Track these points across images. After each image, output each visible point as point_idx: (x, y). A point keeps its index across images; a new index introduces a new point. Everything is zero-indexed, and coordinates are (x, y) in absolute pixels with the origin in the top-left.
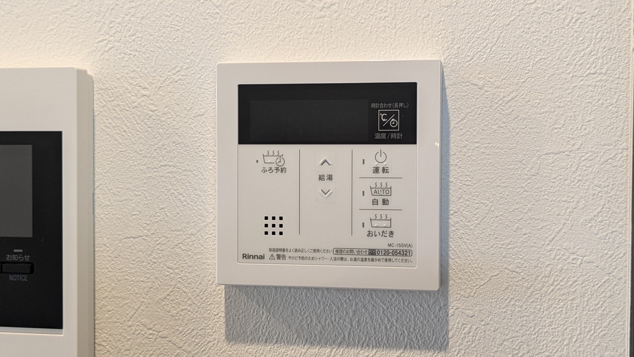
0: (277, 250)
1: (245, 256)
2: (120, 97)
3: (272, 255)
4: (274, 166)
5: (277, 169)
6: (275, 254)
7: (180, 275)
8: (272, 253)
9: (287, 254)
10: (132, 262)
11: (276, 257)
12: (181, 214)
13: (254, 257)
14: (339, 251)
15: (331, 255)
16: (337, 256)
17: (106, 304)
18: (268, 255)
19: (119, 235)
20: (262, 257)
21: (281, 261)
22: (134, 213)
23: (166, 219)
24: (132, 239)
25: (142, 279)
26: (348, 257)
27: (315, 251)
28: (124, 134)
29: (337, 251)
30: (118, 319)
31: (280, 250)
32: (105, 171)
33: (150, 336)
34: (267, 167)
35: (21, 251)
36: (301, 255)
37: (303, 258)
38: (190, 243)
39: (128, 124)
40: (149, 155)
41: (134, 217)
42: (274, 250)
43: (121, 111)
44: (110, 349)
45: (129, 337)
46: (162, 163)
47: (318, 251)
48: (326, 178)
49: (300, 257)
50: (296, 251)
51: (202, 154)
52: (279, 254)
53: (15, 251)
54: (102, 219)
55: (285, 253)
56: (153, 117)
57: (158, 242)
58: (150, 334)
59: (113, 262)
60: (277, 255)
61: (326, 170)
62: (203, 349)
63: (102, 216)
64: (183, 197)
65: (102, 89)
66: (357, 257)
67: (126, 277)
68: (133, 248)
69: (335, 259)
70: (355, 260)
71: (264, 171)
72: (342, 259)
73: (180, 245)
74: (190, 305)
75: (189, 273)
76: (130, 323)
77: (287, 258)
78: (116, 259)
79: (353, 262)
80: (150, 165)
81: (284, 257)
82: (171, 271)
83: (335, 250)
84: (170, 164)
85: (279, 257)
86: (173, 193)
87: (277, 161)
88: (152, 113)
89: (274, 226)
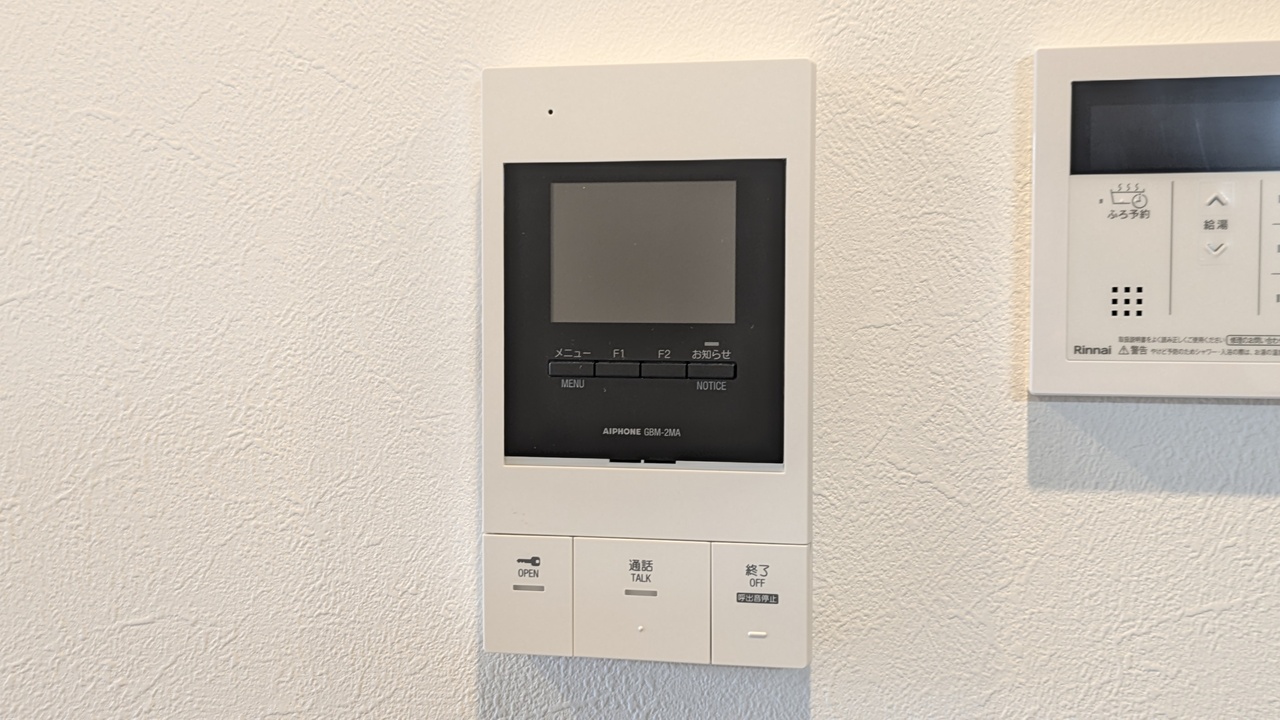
0: (1133, 339)
1: (1078, 349)
2: (857, 107)
3: (1124, 348)
4: (1129, 208)
5: (1134, 213)
6: (1129, 345)
7: (953, 384)
8: (1123, 344)
9: (1149, 346)
10: (874, 365)
11: (1130, 350)
12: (956, 289)
13: (1093, 351)
14: (1237, 340)
15: (1223, 346)
16: (1233, 348)
17: (829, 430)
18: (1117, 347)
19: (852, 323)
20: (1107, 351)
21: (1138, 356)
22: (878, 288)
23: (931, 296)
24: (874, 330)
25: (889, 392)
26: (1252, 349)
27: (1195, 340)
28: (862, 164)
29: (1233, 340)
30: (849, 454)
31: (1138, 339)
32: (831, 223)
33: (903, 481)
34: (1118, 209)
35: (717, 344)
36: (1171, 346)
37: (1175, 351)
38: (971, 335)
39: (870, 149)
40: (904, 197)
41: (878, 294)
42: (1127, 340)
43: (857, 128)
44: (835, 501)
45: (867, 482)
46: (924, 210)
47: (1201, 339)
48: (1216, 225)
49: (1170, 350)
50: (1164, 340)
51: (992, 194)
52: (1136, 346)
53: (707, 344)
54: (824, 298)
55: (1145, 344)
56: (912, 137)
57: (917, 333)
58: (903, 477)
59: (841, 366)
60: (1133, 347)
61: (1216, 213)
62: (990, 499)
63: (824, 294)
64: (960, 261)
65: (827, 95)
66: (1267, 348)
67: (863, 389)
68: (875, 342)
69: (1230, 352)
70: (1264, 353)
71: (1113, 216)
72: (1241, 352)
73: (954, 337)
74: (969, 431)
75: (968, 381)
76: (869, 460)
77: (1149, 352)
78: (847, 361)
79: (1260, 357)
80: (904, 213)
81: (1144, 350)
82: (938, 378)
83: (1230, 338)
84: (939, 210)
85: (1135, 350)
86: (943, 256)
87: (1135, 200)
88: (909, 131)
89: (1127, 302)
